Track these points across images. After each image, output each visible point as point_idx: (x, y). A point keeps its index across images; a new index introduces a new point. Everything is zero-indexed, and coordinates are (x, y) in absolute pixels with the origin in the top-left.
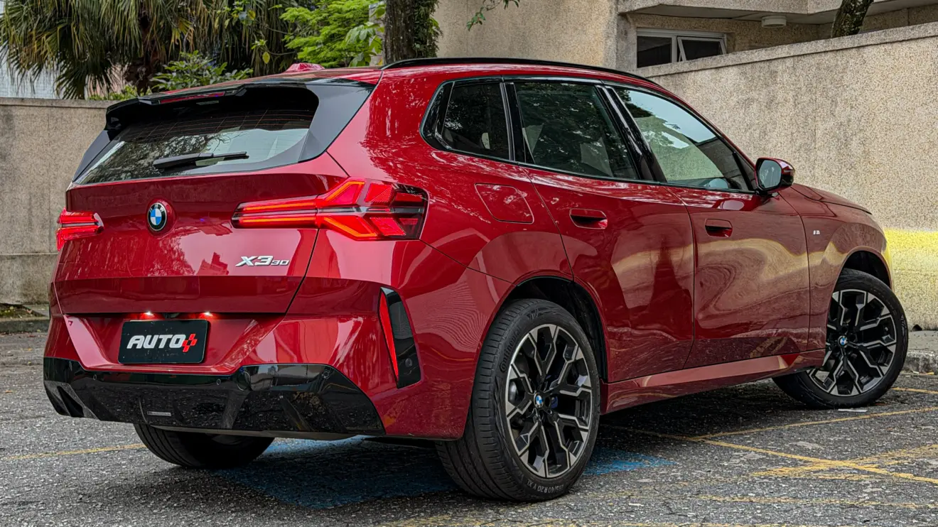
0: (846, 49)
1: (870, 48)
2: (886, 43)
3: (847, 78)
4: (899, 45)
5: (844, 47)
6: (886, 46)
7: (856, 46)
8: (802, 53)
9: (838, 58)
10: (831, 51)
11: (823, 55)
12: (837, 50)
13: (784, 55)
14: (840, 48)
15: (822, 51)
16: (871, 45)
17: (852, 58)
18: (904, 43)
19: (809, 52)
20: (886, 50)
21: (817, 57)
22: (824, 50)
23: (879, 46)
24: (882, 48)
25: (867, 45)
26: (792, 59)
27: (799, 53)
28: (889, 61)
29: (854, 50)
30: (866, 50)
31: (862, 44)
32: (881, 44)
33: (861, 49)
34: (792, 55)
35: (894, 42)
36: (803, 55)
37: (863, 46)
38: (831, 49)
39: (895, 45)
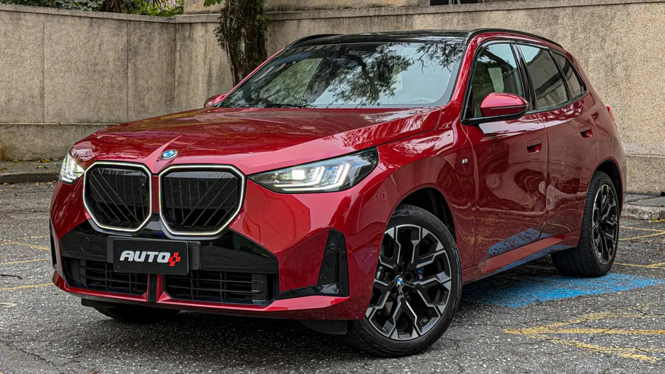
0: (615, 4)
1: (634, 5)
2: (647, 3)
3: (614, 25)
4: (657, 4)
5: (613, 3)
6: (647, 5)
7: (623, 3)
8: (579, 5)
9: (609, 10)
10: (602, 5)
11: (596, 7)
12: (607, 5)
13: (565, 5)
14: (610, 3)
15: (596, 4)
16: (635, 3)
17: (619, 11)
18: (660, 3)
19: (585, 4)
20: (646, 8)
21: (591, 9)
22: (598, 4)
23: (641, 4)
24: (643, 5)
25: (632, 3)
26: (571, 8)
27: (577, 5)
28: (649, 15)
29: (621, 6)
30: (631, 6)
31: (628, 2)
32: (642, 3)
33: (627, 5)
34: (572, 5)
35: (652, 2)
36: (581, 6)
37: (628, 4)
38: (603, 3)
39: (653, 4)
